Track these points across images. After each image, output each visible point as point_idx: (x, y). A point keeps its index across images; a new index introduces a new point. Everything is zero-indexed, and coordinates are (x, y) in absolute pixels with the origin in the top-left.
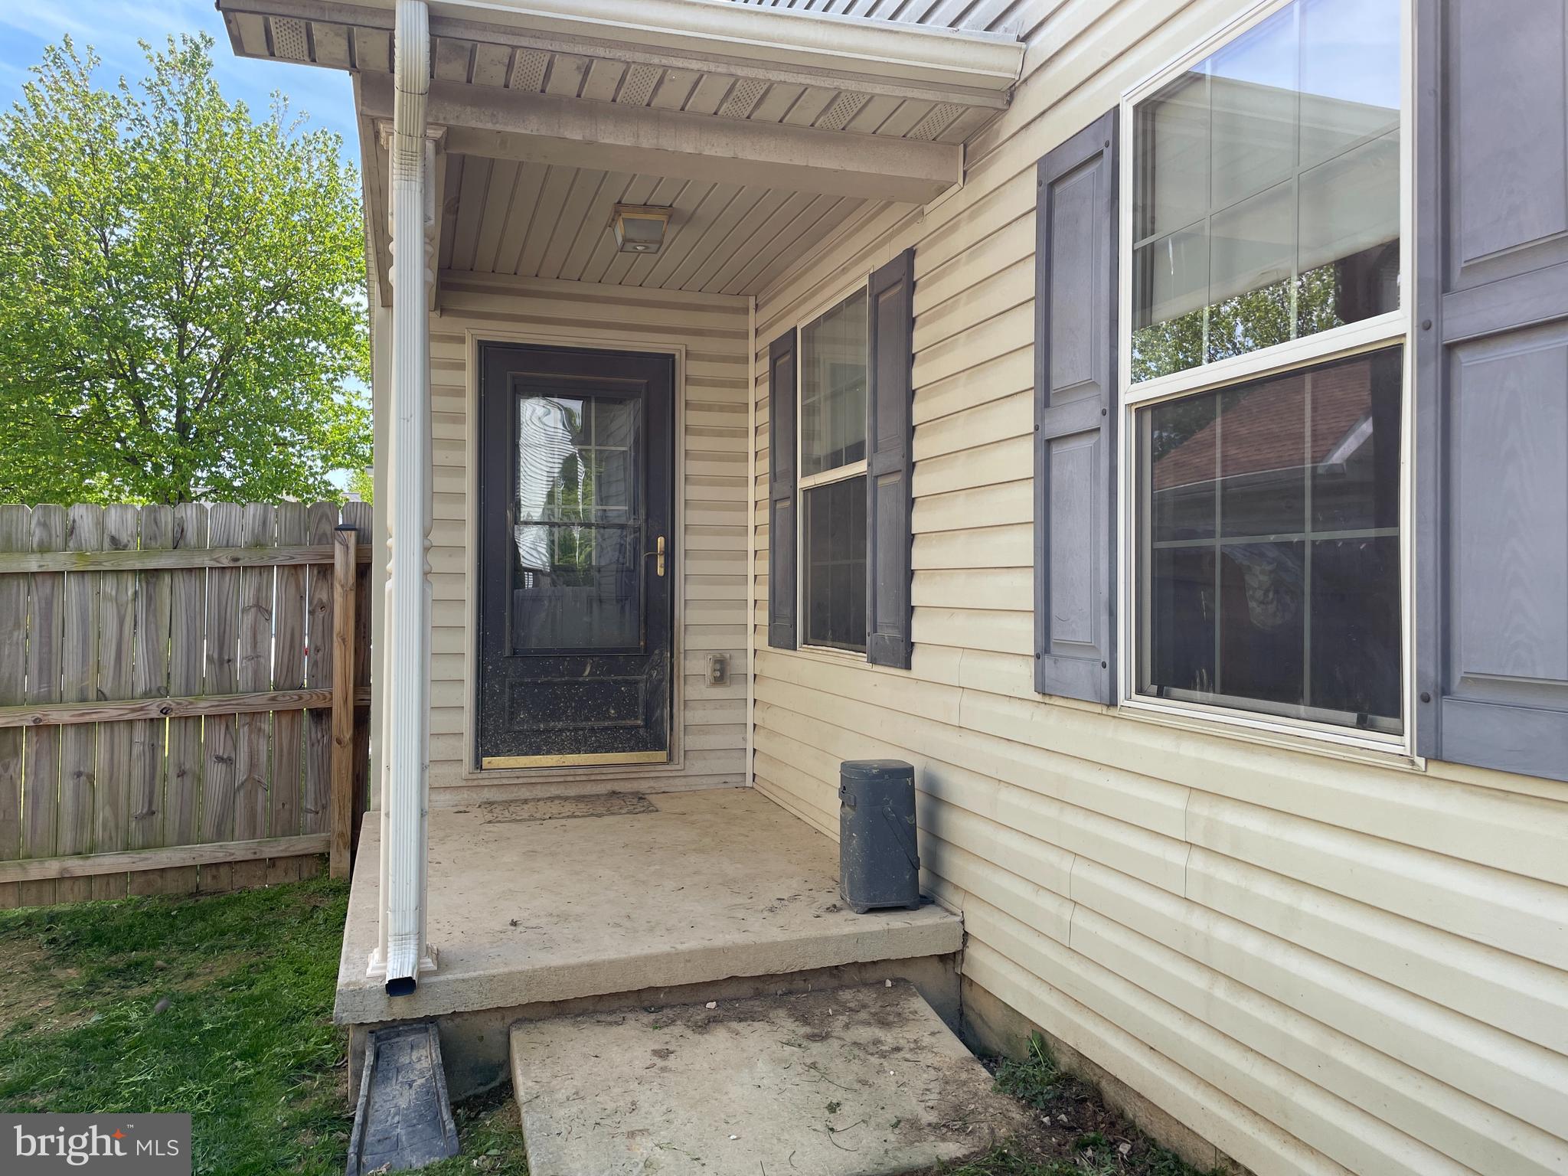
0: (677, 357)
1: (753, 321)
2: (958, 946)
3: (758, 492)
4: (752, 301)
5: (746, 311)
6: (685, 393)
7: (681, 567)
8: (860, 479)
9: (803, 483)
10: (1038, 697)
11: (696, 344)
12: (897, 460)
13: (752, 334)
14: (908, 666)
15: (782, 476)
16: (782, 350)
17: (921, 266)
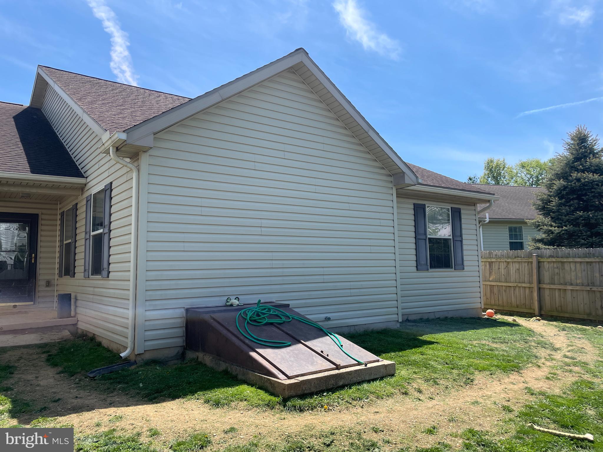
0: (39, 214)
1: (59, 206)
2: (76, 322)
3: (58, 244)
4: (59, 203)
5: (58, 204)
6: (40, 222)
7: (38, 260)
8: (70, 243)
9: (65, 243)
10: (84, 278)
11: (44, 211)
12: (74, 240)
13: (59, 209)
14: (74, 277)
15: (61, 241)
16: (62, 214)
17: (78, 206)
